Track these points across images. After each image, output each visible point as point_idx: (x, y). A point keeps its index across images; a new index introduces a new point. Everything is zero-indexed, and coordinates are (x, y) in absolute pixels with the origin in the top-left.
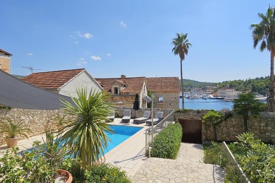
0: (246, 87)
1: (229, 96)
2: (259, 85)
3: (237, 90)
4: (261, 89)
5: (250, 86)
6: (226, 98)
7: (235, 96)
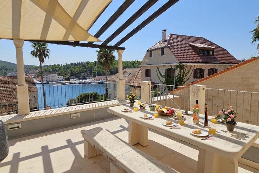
0: (65, 72)
1: (53, 80)
2: (75, 71)
3: (59, 74)
4: (77, 73)
5: (68, 71)
6: (50, 82)
7: (58, 79)
